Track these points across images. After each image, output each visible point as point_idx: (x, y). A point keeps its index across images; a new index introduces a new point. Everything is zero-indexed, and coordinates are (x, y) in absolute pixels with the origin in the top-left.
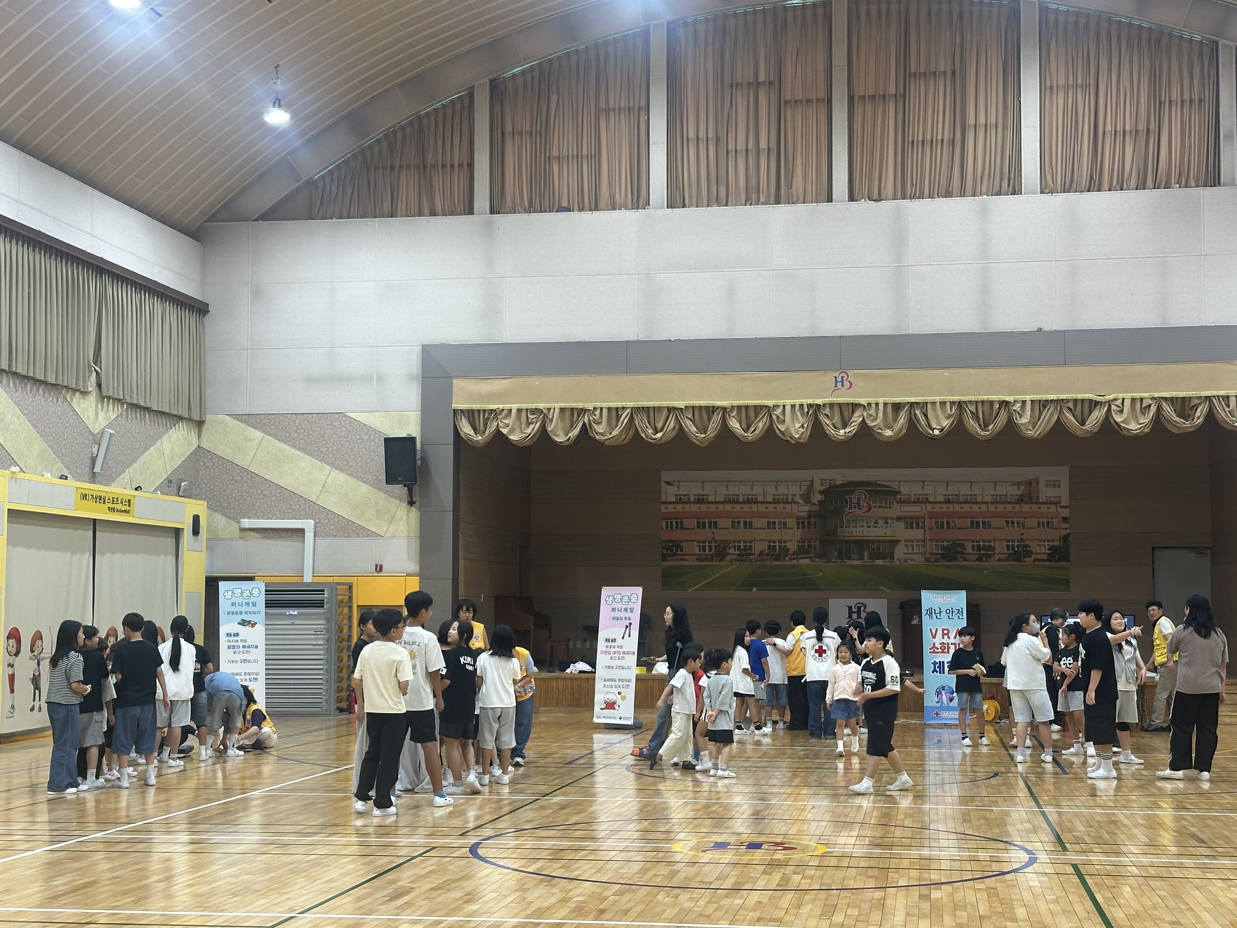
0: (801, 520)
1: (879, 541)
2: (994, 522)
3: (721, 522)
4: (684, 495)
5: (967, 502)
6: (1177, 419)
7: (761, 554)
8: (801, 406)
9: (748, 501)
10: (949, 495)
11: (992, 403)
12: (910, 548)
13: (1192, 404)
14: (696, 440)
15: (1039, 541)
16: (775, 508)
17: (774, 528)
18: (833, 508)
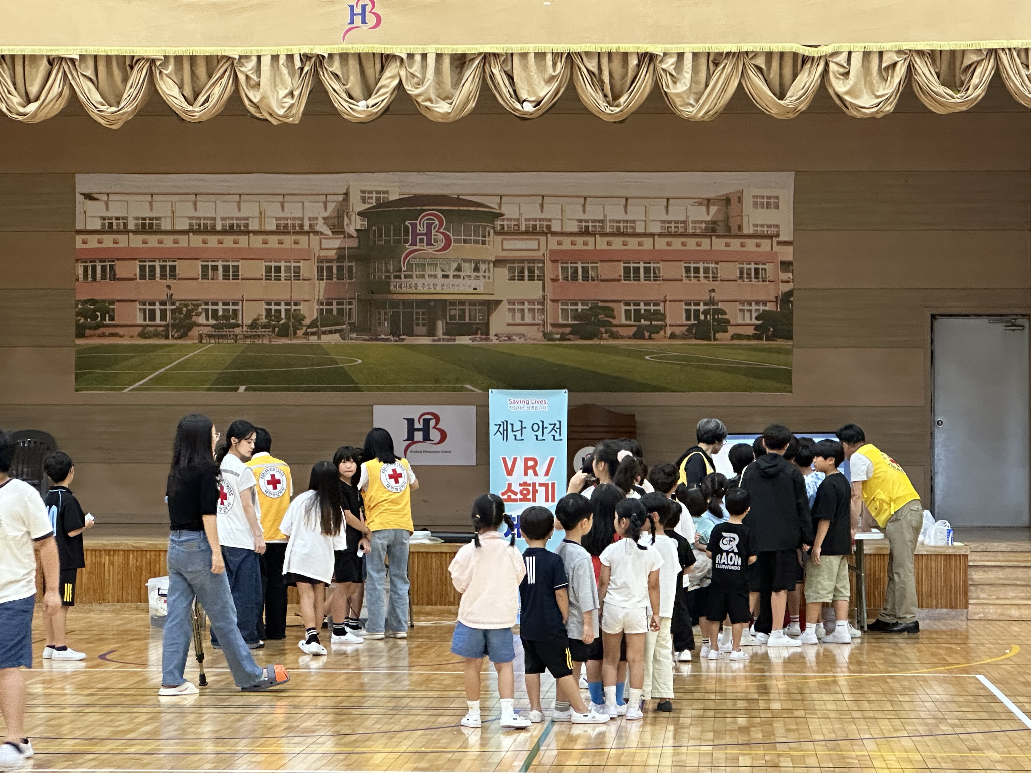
0: (325, 265)
1: (462, 303)
2: (665, 270)
3: (183, 268)
4: (118, 219)
5: (619, 233)
6: (941, 89)
7: (254, 325)
8: (290, 57)
9: (230, 231)
10: (587, 221)
11: (625, 56)
12: (518, 315)
13: (966, 63)
14: (103, 117)
15: (742, 302)
16: (281, 243)
17: (278, 278)
18: (382, 243)
